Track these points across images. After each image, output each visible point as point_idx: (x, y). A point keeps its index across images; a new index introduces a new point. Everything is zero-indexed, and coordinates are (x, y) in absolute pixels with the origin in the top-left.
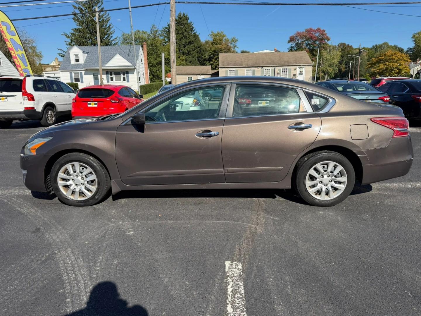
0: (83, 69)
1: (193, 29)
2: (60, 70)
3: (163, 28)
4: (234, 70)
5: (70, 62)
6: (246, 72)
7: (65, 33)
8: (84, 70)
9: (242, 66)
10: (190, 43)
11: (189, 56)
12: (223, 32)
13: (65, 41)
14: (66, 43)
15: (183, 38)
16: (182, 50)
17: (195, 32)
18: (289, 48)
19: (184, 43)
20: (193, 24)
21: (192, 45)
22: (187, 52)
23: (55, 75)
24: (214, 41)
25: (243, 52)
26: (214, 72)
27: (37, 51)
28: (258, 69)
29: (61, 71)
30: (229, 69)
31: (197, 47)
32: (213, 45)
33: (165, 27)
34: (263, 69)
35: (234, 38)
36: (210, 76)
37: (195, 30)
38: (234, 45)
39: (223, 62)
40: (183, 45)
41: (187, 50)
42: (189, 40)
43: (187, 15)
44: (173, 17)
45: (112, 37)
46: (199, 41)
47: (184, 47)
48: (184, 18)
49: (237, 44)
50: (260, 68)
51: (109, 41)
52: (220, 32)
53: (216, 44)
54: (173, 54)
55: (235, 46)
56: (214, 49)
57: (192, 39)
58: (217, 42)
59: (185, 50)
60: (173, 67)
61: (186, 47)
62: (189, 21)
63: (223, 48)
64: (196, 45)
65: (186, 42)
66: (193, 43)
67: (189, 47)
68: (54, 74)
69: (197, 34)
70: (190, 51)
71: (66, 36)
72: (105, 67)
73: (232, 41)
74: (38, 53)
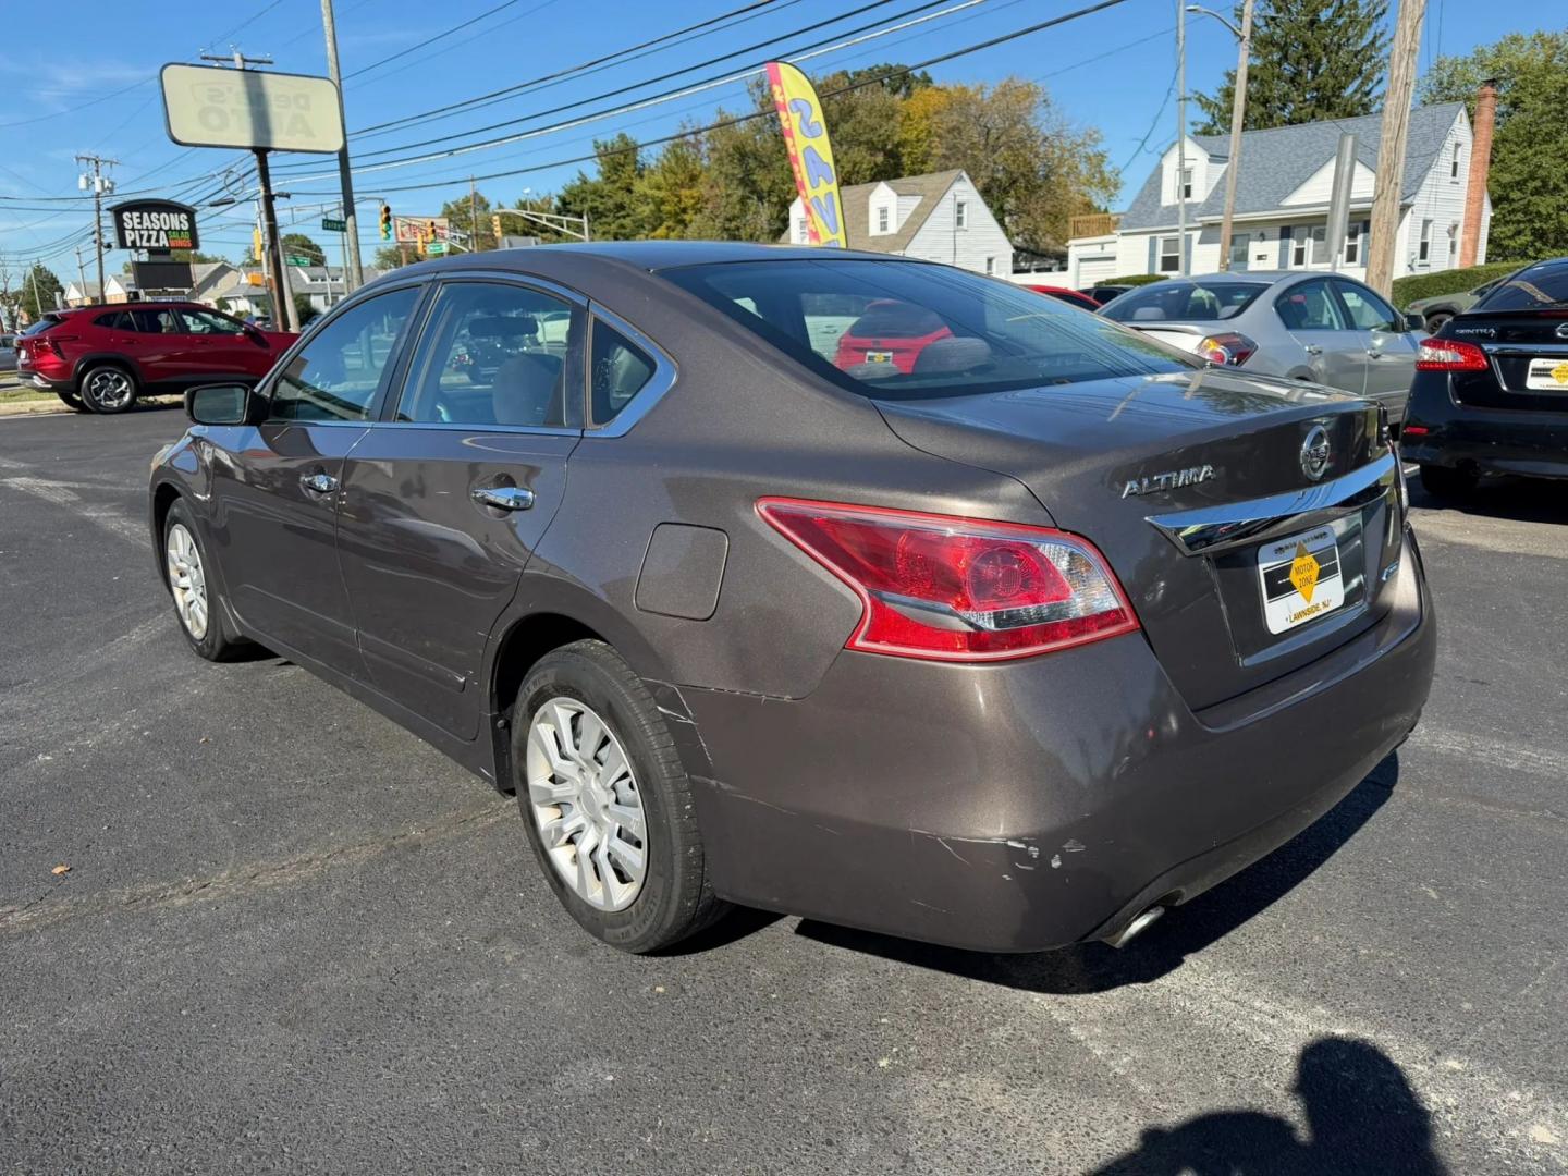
0: (1195, 222)
2: (1119, 232)
5: (1159, 201)
7: (1196, 92)
8: (1199, 225)
13: (1193, 124)
14: (1193, 128)
23: (1102, 249)
27: (1107, 168)
29: (1123, 234)
45: (1380, 81)
51: (1366, 100)
54: (1389, 136)
68: (1099, 247)
71: (1200, 101)
72: (1280, 207)
74: (1107, 175)
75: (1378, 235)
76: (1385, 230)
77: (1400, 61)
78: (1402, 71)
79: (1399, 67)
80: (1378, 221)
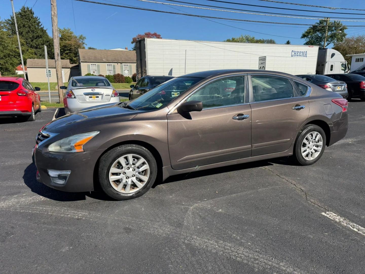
1: (40, 24)
3: (5, 20)
4: (95, 65)
6: (107, 67)
9: (103, 61)
10: (38, 37)
11: (38, 50)
12: (70, 29)
15: (30, 32)
16: (29, 44)
17: (42, 26)
18: (133, 48)
19: (31, 37)
20: (39, 19)
21: (40, 39)
22: (35, 45)
24: (63, 37)
25: (90, 48)
26: (73, 66)
28: (118, 64)
30: (90, 64)
31: (46, 41)
32: (62, 41)
33: (8, 19)
34: (122, 64)
35: (81, 36)
36: (70, 69)
37: (41, 25)
38: (82, 42)
39: (84, 57)
40: (30, 38)
41: (36, 44)
42: (37, 34)
43: (31, 9)
44: (55, 11)
46: (48, 36)
47: (32, 41)
48: (28, 12)
49: (85, 41)
50: (119, 64)
52: (67, 29)
53: (65, 40)
54: (57, 47)
55: (84, 43)
56: (64, 45)
57: (40, 33)
58: (66, 38)
59: (33, 43)
60: (58, 59)
61: (34, 41)
62: (34, 16)
63: (73, 44)
64: (45, 40)
65: (34, 37)
66: (41, 37)
67: (37, 41)
69: (45, 29)
70: (39, 45)
73: (80, 38)
75: (59, 69)
76: (60, 68)
77: (56, 32)
78: (56, 34)
79: (55, 33)
80: (58, 66)
